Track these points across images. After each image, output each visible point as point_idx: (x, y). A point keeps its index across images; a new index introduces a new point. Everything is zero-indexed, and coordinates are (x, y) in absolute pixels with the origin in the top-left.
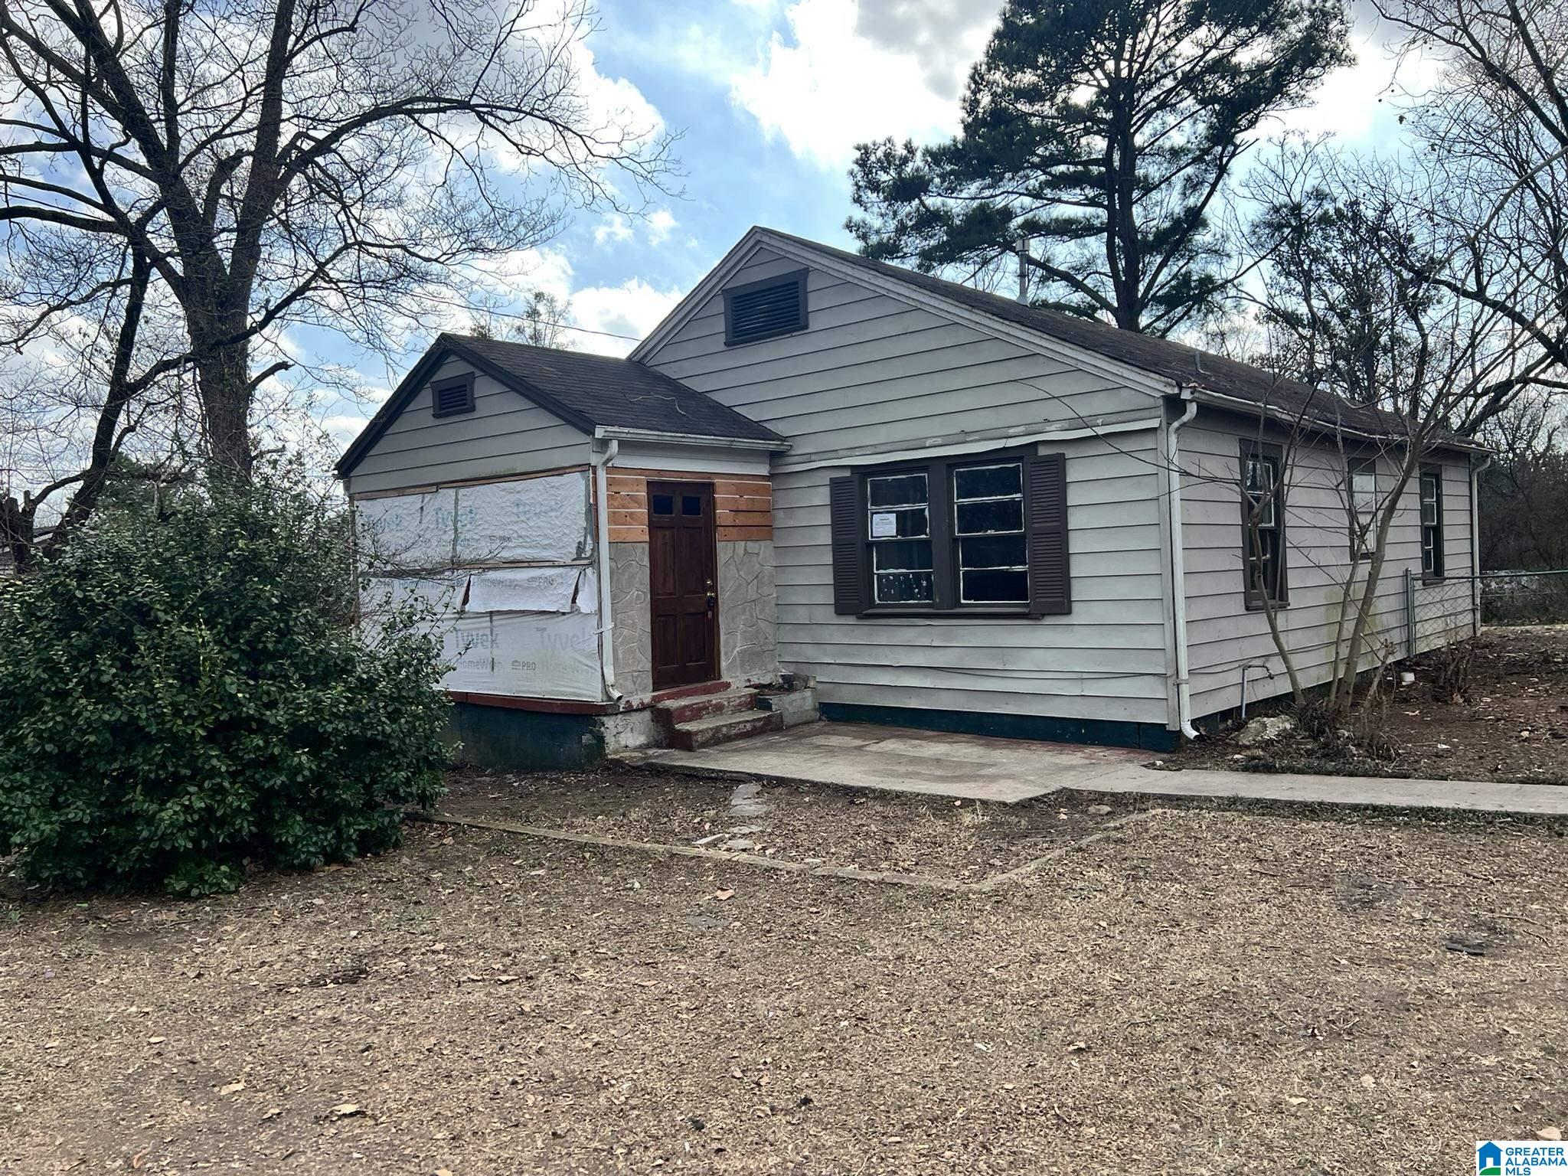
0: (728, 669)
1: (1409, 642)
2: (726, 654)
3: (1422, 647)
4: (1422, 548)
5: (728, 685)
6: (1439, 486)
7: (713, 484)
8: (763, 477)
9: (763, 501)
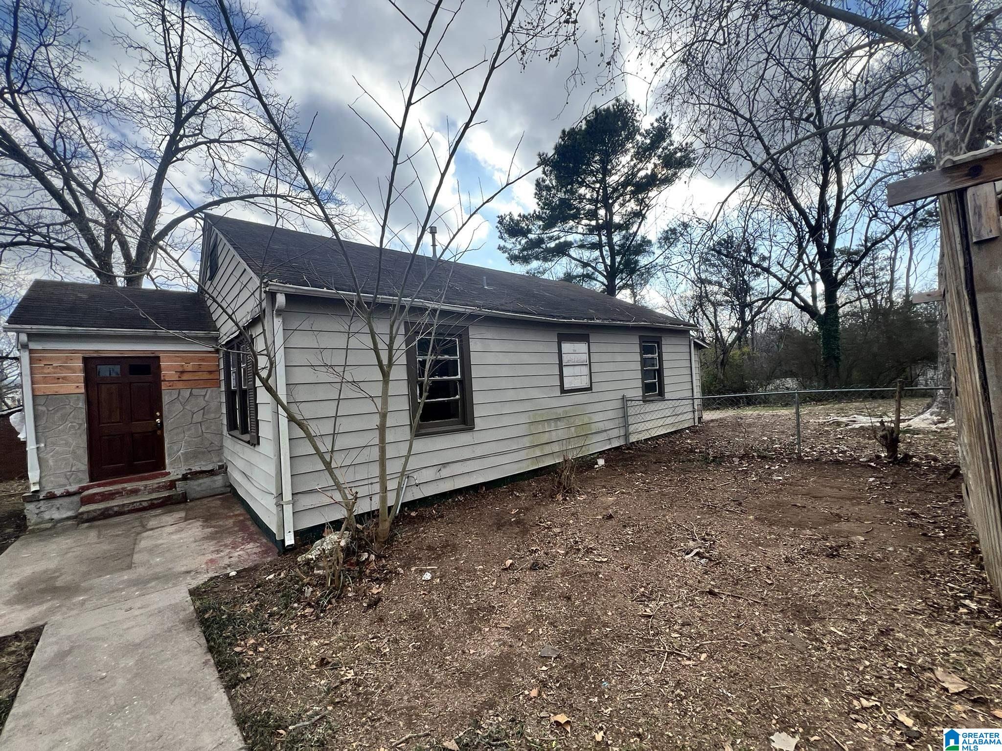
0: (171, 464)
1: (627, 436)
2: (169, 455)
3: (633, 439)
4: (643, 382)
5: (169, 473)
6: (660, 348)
7: (159, 357)
8: (210, 352)
9: (208, 366)
